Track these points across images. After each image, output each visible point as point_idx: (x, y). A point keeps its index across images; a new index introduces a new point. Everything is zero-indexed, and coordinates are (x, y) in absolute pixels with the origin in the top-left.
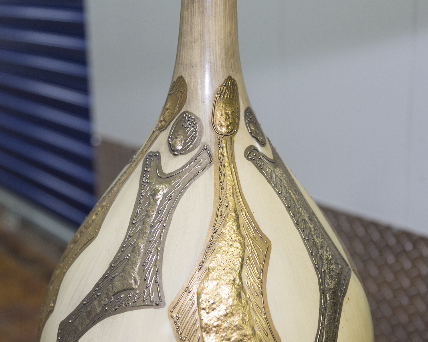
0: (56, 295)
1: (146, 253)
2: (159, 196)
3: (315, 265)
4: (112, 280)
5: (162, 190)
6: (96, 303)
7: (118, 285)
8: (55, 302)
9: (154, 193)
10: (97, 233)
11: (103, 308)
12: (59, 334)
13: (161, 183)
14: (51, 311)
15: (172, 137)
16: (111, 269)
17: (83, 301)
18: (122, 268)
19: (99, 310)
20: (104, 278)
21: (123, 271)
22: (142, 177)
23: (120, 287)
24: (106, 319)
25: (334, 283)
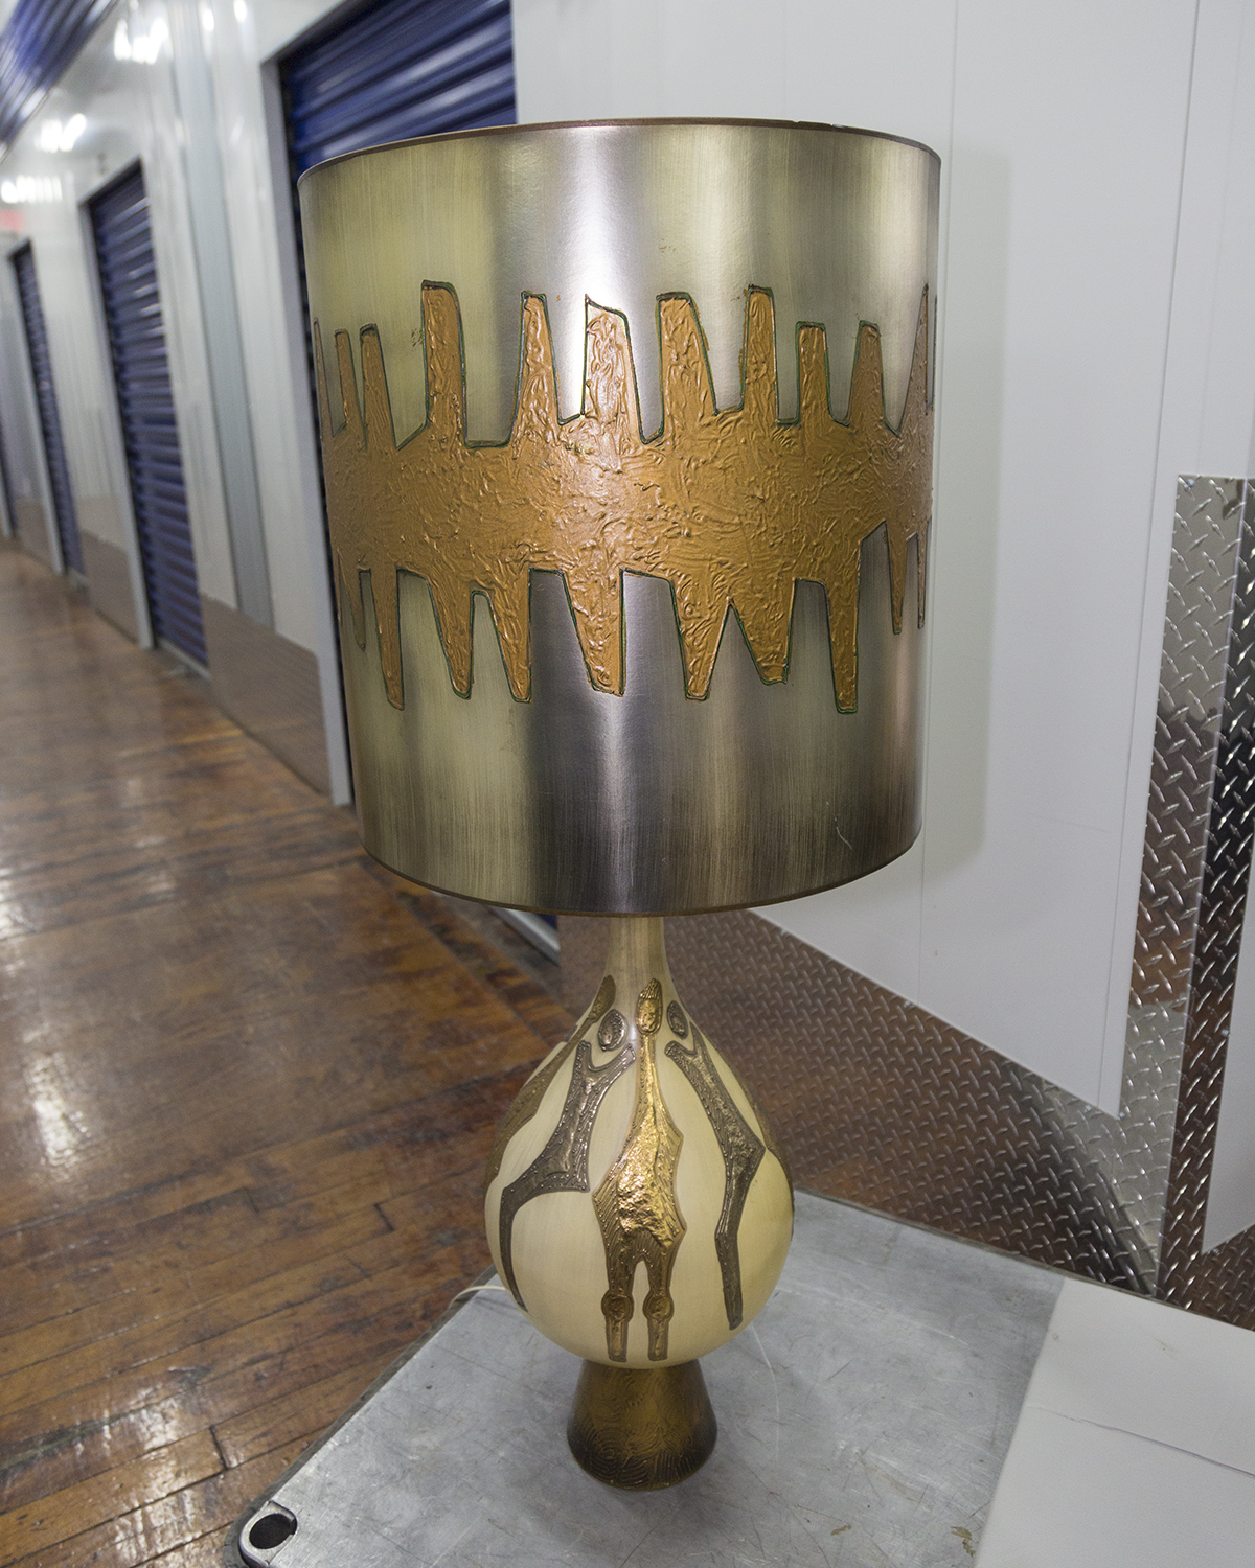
0: (500, 1160)
1: (576, 1141)
2: (589, 1087)
3: (723, 1154)
4: (546, 1161)
5: (591, 1082)
6: (533, 1179)
7: (551, 1167)
8: (499, 1166)
9: (584, 1086)
10: (536, 1110)
11: (539, 1185)
12: (502, 1199)
13: (591, 1076)
14: (496, 1174)
15: (602, 1031)
16: (546, 1152)
17: (523, 1174)
18: (554, 1152)
19: (535, 1185)
20: (540, 1158)
21: (557, 1154)
22: (575, 1066)
23: (554, 1170)
24: (541, 1196)
25: (742, 1168)
